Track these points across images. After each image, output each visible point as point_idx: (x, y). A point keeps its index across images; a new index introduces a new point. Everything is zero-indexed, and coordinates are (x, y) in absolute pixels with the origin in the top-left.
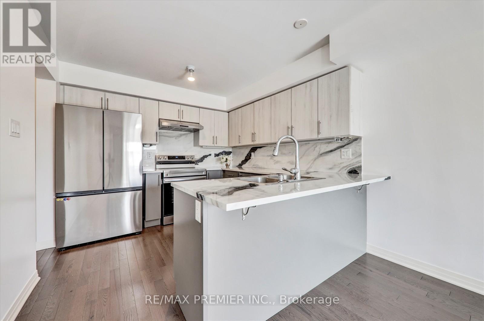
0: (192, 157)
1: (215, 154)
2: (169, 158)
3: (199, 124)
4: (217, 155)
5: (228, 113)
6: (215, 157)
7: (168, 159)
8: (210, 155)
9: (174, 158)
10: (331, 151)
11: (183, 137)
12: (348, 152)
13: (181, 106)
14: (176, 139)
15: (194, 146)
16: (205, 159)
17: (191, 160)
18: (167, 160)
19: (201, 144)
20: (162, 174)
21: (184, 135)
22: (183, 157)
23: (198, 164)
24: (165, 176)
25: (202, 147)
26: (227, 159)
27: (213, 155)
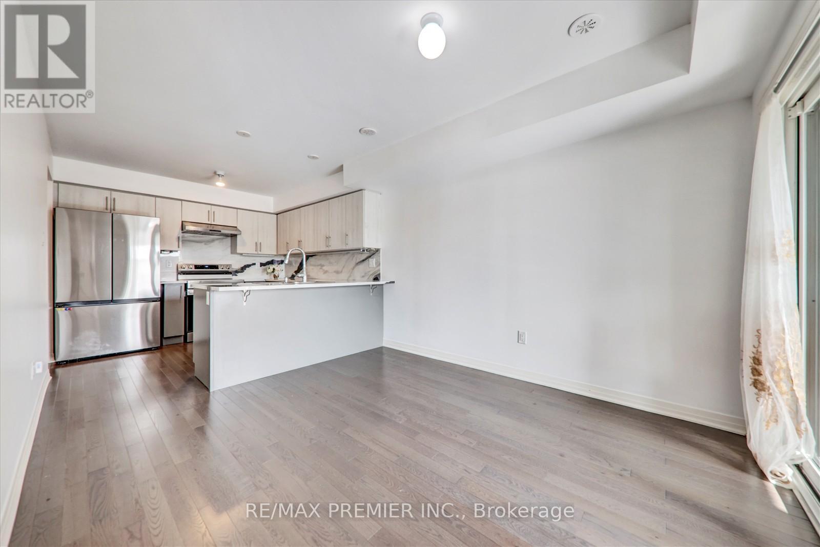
0: (229, 266)
1: (261, 263)
2: (196, 267)
3: (236, 227)
4: (262, 265)
5: (276, 215)
6: (261, 266)
7: (195, 269)
8: (254, 264)
9: (203, 267)
10: (363, 260)
11: (216, 242)
12: (372, 262)
13: (213, 206)
14: (205, 244)
15: (232, 253)
16: (247, 269)
17: (227, 270)
18: (193, 269)
19: (239, 251)
20: (186, 285)
21: (217, 239)
22: (216, 267)
23: (236, 275)
24: (189, 287)
25: (241, 254)
26: (274, 269)
27: (258, 265)
